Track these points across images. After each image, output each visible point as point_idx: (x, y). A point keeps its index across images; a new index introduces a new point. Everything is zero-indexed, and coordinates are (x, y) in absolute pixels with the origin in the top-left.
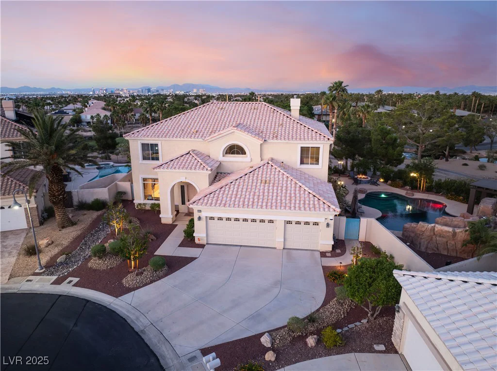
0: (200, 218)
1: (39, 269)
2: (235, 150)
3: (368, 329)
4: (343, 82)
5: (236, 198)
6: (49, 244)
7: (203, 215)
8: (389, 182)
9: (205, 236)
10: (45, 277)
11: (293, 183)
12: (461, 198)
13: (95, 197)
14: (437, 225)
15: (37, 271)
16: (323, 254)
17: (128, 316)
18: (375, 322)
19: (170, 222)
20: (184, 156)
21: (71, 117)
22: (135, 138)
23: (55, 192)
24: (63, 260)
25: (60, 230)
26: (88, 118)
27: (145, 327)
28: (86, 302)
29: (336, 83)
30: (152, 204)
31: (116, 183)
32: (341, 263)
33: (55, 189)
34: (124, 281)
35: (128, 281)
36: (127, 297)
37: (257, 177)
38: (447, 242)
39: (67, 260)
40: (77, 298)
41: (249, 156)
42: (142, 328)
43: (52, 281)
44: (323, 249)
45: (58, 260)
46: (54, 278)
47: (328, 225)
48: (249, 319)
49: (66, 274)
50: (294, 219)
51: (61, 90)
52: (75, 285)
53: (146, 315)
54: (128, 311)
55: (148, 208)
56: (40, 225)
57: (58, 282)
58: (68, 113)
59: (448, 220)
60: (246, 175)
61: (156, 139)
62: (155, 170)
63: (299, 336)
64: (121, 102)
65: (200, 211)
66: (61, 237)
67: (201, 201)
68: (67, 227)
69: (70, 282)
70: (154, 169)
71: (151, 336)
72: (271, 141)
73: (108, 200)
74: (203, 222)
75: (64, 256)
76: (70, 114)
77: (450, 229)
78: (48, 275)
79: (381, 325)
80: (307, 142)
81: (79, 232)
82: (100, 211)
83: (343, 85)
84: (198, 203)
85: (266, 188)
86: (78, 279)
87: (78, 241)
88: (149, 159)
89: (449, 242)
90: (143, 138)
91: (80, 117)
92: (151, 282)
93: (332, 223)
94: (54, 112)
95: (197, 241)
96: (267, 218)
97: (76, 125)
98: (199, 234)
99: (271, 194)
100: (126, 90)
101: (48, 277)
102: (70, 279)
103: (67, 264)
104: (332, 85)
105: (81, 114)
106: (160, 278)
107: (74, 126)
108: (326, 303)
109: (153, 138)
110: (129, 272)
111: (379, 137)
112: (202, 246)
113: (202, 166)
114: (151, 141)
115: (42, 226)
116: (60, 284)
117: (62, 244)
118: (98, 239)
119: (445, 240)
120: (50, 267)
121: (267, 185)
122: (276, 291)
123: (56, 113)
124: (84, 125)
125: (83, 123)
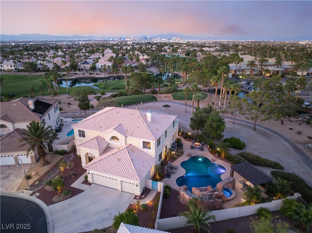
0: (89, 173)
6: (36, 174)
8: (211, 149)
9: (92, 180)
10: (29, 191)
13: (62, 149)
15: (27, 188)
17: (47, 215)
21: (91, 65)
24: (37, 184)
25: (42, 167)
26: (100, 67)
28: (37, 206)
31: (73, 141)
33: (40, 151)
35: (54, 199)
36: (51, 206)
39: (40, 183)
42: (49, 222)
43: (30, 194)
44: (137, 195)
45: (36, 184)
46: (32, 192)
47: (137, 186)
49: (36, 191)
51: (95, 37)
52: (37, 197)
53: (53, 216)
54: (48, 213)
56: (37, 162)
57: (32, 195)
58: (89, 63)
64: (123, 52)
65: (89, 170)
66: (41, 171)
68: (45, 165)
69: (36, 195)
71: (50, 225)
73: (67, 150)
74: (90, 175)
75: (39, 181)
76: (90, 63)
82: (63, 156)
86: (39, 194)
87: (47, 173)
88: (81, 136)
91: (95, 66)
92: (62, 201)
93: (139, 185)
95: (89, 182)
97: (93, 71)
98: (90, 179)
100: (132, 38)
102: (36, 193)
105: (96, 64)
106: (66, 199)
109: (82, 129)
112: (90, 184)
115: (37, 163)
117: (40, 175)
118: (55, 172)
120: (32, 186)
122: (103, 213)
123: (83, 63)
124: (97, 70)
125: (97, 69)
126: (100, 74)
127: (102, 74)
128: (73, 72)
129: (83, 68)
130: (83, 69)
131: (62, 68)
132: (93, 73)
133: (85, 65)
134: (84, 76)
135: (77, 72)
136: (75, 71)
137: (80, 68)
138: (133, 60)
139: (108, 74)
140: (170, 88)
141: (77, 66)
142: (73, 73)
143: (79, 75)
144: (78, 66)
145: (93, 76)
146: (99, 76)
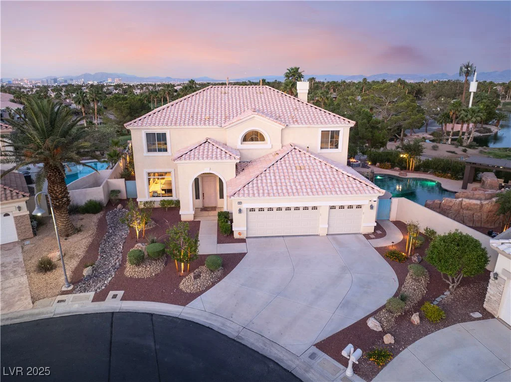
0: (240, 211)
1: (67, 286)
2: (253, 136)
3: (454, 300)
4: (299, 68)
5: (277, 186)
7: (245, 206)
8: (378, 164)
9: (246, 229)
10: (78, 295)
11: (328, 167)
12: (449, 175)
13: (88, 198)
14: (464, 199)
15: (64, 289)
16: (367, 236)
17: (210, 324)
18: (457, 293)
19: (191, 218)
20: (203, 145)
22: (139, 127)
23: (58, 194)
24: (90, 272)
25: (66, 239)
27: (239, 332)
29: (292, 69)
30: (161, 201)
31: (107, 181)
32: (393, 242)
33: (58, 191)
34: (181, 286)
35: (187, 286)
36: (196, 303)
37: (290, 163)
38: (473, 214)
39: (94, 272)
40: (135, 312)
41: (269, 143)
42: (236, 334)
43: (91, 299)
44: (366, 232)
45: (84, 274)
46: (91, 294)
47: (372, 207)
48: (341, 307)
49: (103, 288)
50: (338, 203)
52: (124, 298)
53: (231, 319)
54: (207, 319)
55: (157, 205)
57: (100, 297)
59: (470, 194)
60: (277, 161)
61: (164, 127)
62: (176, 162)
63: (399, 316)
65: (240, 203)
66: (71, 247)
67: (242, 192)
68: (72, 234)
69: (115, 296)
70: (174, 160)
71: (252, 340)
72: (292, 125)
73: (103, 201)
74: (244, 215)
75: (90, 268)
77: (478, 202)
78: (81, 292)
79: (462, 295)
80: (329, 125)
81: (90, 240)
82: (98, 214)
83: (299, 71)
84: (239, 194)
85: (303, 174)
86: (123, 292)
87: (93, 248)
88: (155, 150)
89: (475, 214)
90: (149, 127)
92: (213, 284)
93: (375, 205)
95: (236, 236)
96: (310, 204)
98: (239, 227)
99: (311, 180)
100: (26, 80)
101: (81, 294)
102: (112, 293)
103: (96, 276)
104: (288, 71)
106: (221, 279)
108: (401, 282)
109: (161, 127)
110: (181, 277)
111: (365, 121)
113: (228, 155)
114: (157, 130)
116: (104, 300)
117: (77, 255)
119: (471, 212)
120: (77, 282)
121: (303, 171)
122: (348, 276)
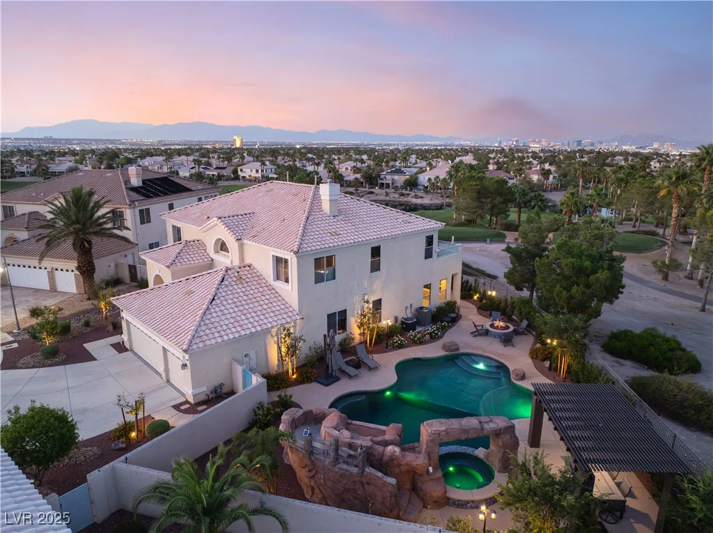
8: (538, 345)
16: (183, 404)
21: (408, 177)
41: (230, 257)
49: (20, 339)
58: (405, 173)
66: (73, 307)
74: (125, 323)
76: (407, 174)
78: (13, 336)
91: (417, 179)
94: (389, 171)
97: (408, 189)
101: (10, 338)
105: (419, 175)
107: (407, 190)
112: (122, 350)
123: (392, 172)
124: (420, 190)
125: (419, 187)
126: (422, 197)
127: (426, 198)
128: (367, 189)
129: (390, 182)
130: (391, 185)
131: (347, 181)
132: (408, 195)
133: (396, 177)
134: (388, 198)
135: (377, 190)
136: (372, 188)
137: (385, 182)
138: (509, 173)
139: (440, 198)
140: (555, 218)
141: (379, 177)
142: (365, 191)
143: (377, 195)
144: (382, 177)
145: (405, 199)
146: (419, 201)
